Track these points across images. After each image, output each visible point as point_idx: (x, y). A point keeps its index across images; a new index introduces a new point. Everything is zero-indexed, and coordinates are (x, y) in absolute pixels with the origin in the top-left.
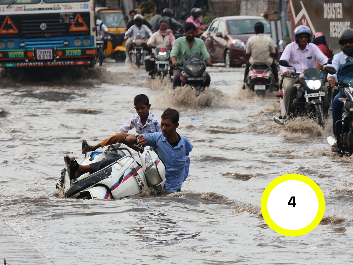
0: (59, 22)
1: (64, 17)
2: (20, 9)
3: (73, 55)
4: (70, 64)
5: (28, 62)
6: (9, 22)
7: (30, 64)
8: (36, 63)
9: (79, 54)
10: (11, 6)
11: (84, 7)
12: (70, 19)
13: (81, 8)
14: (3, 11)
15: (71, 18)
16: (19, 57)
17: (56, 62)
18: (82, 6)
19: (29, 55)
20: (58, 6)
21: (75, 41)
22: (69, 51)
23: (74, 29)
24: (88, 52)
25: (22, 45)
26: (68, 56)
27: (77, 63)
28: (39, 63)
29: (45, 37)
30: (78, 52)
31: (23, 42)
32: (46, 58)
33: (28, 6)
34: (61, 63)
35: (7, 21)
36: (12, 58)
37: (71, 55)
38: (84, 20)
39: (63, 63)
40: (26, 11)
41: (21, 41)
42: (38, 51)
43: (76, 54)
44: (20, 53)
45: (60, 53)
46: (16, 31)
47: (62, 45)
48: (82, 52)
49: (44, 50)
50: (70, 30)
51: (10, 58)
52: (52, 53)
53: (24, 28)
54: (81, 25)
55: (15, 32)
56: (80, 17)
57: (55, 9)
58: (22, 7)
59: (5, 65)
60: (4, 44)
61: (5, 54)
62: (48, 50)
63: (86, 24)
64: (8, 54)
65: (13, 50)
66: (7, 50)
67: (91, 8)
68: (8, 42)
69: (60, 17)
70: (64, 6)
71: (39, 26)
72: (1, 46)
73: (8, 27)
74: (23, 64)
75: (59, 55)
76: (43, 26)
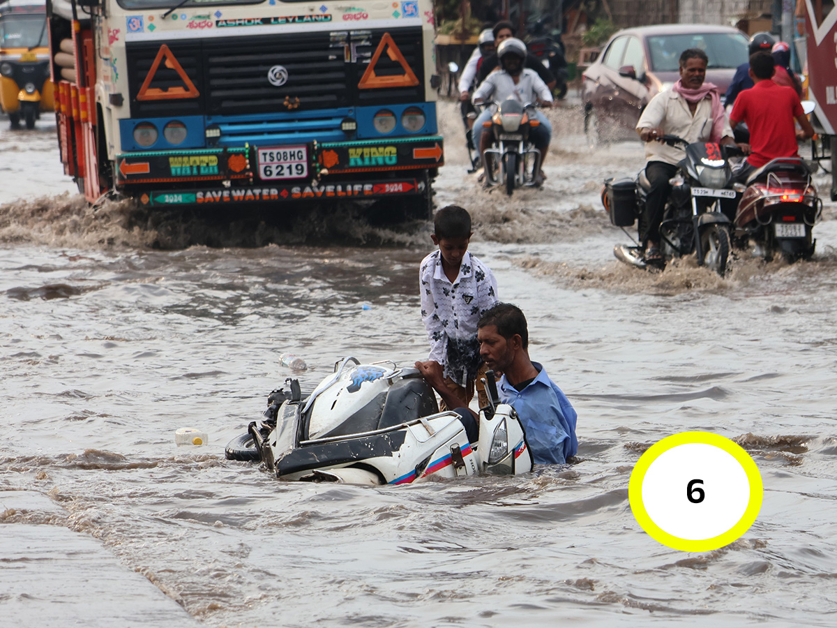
0: (326, 59)
1: (341, 45)
2: (203, 22)
3: (374, 163)
4: (362, 191)
5: (229, 189)
6: (169, 64)
7: (238, 194)
8: (257, 191)
9: (390, 159)
10: (176, 11)
11: (405, 11)
12: (360, 49)
13: (396, 15)
14: (152, 28)
15: (365, 48)
16: (202, 171)
17: (319, 187)
18: (400, 9)
19: (235, 165)
20: (323, 9)
21: (377, 120)
22: (359, 151)
23: (373, 80)
24: (418, 154)
25: (212, 133)
26: (356, 167)
27: (385, 189)
28: (265, 192)
29: (284, 109)
30: (386, 156)
31: (214, 126)
32: (286, 174)
33: (229, 13)
34: (335, 190)
35: (164, 58)
36: (181, 176)
37: (367, 162)
38: (405, 54)
39: (339, 188)
40: (222, 26)
41: (210, 122)
42: (261, 152)
43: (381, 162)
44: (205, 159)
45: (331, 159)
46: (194, 93)
47: (336, 133)
48: (398, 153)
49: (281, 151)
50: (360, 86)
51: (176, 176)
52: (305, 158)
53: (215, 82)
54: (395, 68)
55: (187, 95)
56: (391, 42)
57: (316, 21)
58: (208, 17)
59: (159, 199)
60: (153, 134)
61: (160, 165)
62: (292, 150)
63: (411, 65)
64: (168, 164)
65: (184, 152)
66: (164, 153)
67: (426, 13)
68: (166, 126)
69: (331, 46)
70: (340, 9)
71: (266, 75)
72: (146, 138)
73: (165, 78)
74: (214, 193)
75: (329, 166)
76: (277, 75)
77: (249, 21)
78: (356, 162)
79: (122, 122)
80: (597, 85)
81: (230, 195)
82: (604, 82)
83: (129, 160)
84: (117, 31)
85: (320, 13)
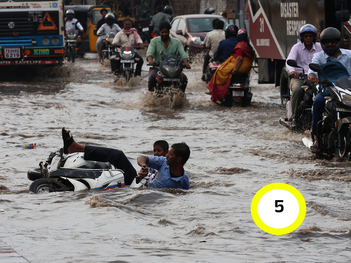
0: (27, 20)
1: (32, 16)
3: (42, 54)
4: (38, 63)
8: (4, 62)
9: (47, 53)
11: (53, 6)
12: (38, 17)
13: (50, 7)
15: (40, 17)
17: (24, 61)
18: (51, 5)
20: (27, 4)
21: (44, 40)
22: (37, 50)
23: (42, 28)
24: (56, 52)
26: (36, 55)
27: (45, 62)
28: (6, 62)
29: (13, 36)
30: (46, 52)
32: (13, 57)
34: (29, 62)
37: (40, 54)
38: (53, 19)
39: (31, 62)
42: (5, 49)
43: (44, 54)
45: (28, 52)
47: (30, 44)
48: (50, 51)
49: (12, 49)
50: (38, 29)
52: (19, 52)
54: (50, 24)
56: (49, 15)
57: (24, 8)
62: (16, 49)
63: (55, 23)
67: (60, 7)
69: (29, 16)
70: (32, 4)
71: (7, 24)
75: (27, 54)
76: (11, 25)
77: (3, 7)
78: (36, 53)
85: (26, 5)
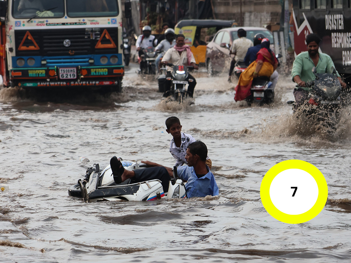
0: (84, 38)
1: (89, 33)
2: (42, 24)
3: (99, 74)
4: (95, 84)
5: (49, 82)
6: (29, 38)
7: (52, 84)
8: (59, 83)
9: (105, 73)
10: (32, 20)
11: (112, 22)
12: (96, 35)
13: (109, 23)
14: (24, 25)
15: (98, 34)
16: (40, 75)
17: (80, 82)
18: (110, 21)
19: (51, 73)
20: (84, 20)
21: (101, 59)
22: (95, 70)
23: (100, 46)
24: (115, 71)
25: (43, 62)
26: (93, 75)
27: (103, 83)
28: (62, 83)
29: (69, 55)
30: (104, 72)
31: (44, 60)
32: (69, 77)
33: (51, 21)
34: (86, 83)
35: (28, 36)
36: (32, 77)
37: (97, 74)
38: (112, 37)
39: (87, 83)
40: (48, 25)
41: (43, 59)
42: (60, 69)
43: (102, 74)
44: (41, 71)
45: (85, 72)
46: (38, 48)
47: (87, 63)
48: (108, 71)
49: (68, 69)
50: (96, 47)
51: (31, 77)
52: (76, 72)
53: (45, 45)
54: (108, 42)
55: (35, 49)
56: (107, 33)
57: (81, 24)
58: (43, 22)
59: (25, 85)
60: (23, 62)
61: (25, 73)
62: (71, 69)
63: (114, 41)
64: (28, 73)
65: (34, 69)
66: (27, 69)
67: (119, 23)
68: (28, 59)
69: (86, 33)
70: (89, 20)
71: (63, 42)
72: (21, 63)
73: (28, 43)
74: (44, 83)
75: (84, 75)
76: (67, 43)
77: (58, 24)
78: (93, 73)
79: (13, 57)
80: (212, 50)
81: (49, 84)
82: (214, 49)
83: (15, 71)
84: (12, 26)
85: (82, 22)
